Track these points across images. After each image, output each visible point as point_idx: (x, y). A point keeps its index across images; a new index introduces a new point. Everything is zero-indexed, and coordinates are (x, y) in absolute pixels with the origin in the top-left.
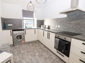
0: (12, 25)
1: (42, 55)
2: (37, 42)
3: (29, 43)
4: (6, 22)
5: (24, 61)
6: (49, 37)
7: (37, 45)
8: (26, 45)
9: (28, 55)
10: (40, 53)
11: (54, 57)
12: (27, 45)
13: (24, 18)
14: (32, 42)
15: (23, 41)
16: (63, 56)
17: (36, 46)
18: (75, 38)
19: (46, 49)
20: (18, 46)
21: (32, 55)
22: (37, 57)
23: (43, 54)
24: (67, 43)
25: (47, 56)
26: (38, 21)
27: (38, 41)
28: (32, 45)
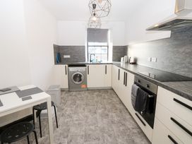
0: (69, 56)
1: (107, 115)
2: (110, 91)
3: (93, 90)
4: (61, 52)
5: (76, 116)
6: (125, 82)
7: (106, 97)
8: (87, 94)
9: (84, 109)
10: (106, 112)
11: (130, 125)
12: (89, 93)
13: (90, 44)
14: (99, 90)
15: (83, 86)
16: (145, 125)
17: (104, 98)
18: (164, 86)
19: (122, 107)
20: (74, 93)
21: (90, 111)
22: (98, 116)
23: (110, 114)
24: (150, 96)
25: (116, 119)
26: (115, 48)
27: (112, 89)
28: (97, 96)
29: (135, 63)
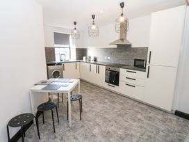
6: (98, 71)
29: (95, 60)
